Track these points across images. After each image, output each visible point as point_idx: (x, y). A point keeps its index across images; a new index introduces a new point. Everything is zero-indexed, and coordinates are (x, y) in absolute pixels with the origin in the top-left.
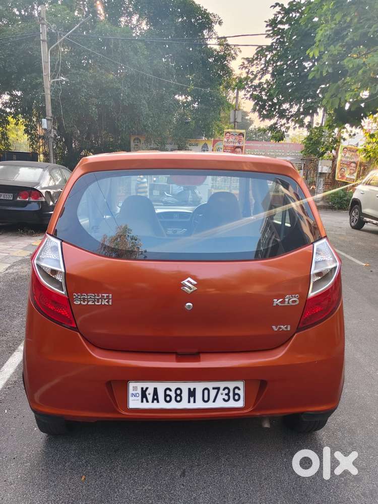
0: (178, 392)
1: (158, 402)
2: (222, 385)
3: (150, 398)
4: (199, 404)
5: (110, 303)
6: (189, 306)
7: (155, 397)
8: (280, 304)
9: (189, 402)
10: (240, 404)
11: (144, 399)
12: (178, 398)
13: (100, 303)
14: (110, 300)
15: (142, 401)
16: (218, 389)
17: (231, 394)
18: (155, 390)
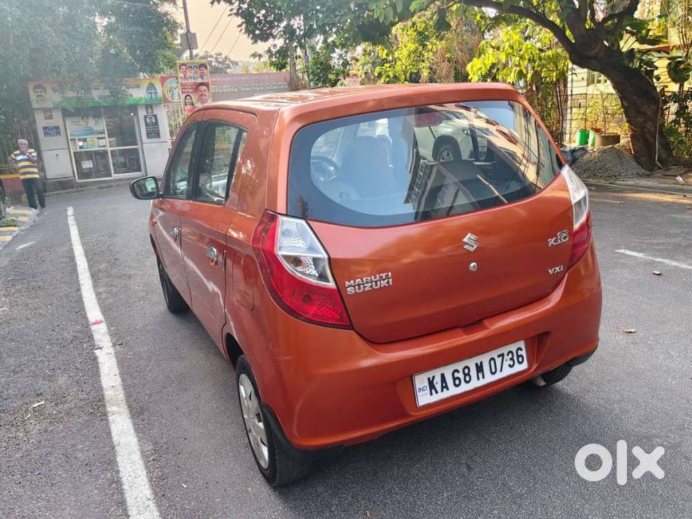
0: (466, 371)
1: (448, 389)
2: (505, 350)
3: (438, 387)
4: (489, 378)
5: (391, 284)
6: (474, 266)
7: (444, 385)
8: (555, 244)
9: (478, 379)
10: (525, 366)
11: (433, 391)
12: (468, 379)
13: (379, 286)
14: (391, 280)
15: (431, 394)
16: (502, 355)
17: (515, 358)
18: (443, 376)
